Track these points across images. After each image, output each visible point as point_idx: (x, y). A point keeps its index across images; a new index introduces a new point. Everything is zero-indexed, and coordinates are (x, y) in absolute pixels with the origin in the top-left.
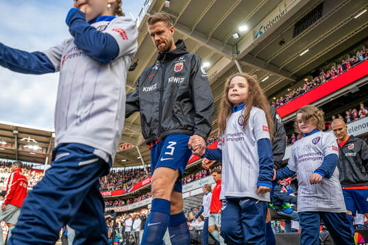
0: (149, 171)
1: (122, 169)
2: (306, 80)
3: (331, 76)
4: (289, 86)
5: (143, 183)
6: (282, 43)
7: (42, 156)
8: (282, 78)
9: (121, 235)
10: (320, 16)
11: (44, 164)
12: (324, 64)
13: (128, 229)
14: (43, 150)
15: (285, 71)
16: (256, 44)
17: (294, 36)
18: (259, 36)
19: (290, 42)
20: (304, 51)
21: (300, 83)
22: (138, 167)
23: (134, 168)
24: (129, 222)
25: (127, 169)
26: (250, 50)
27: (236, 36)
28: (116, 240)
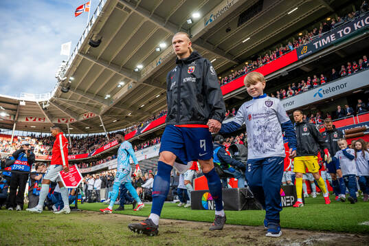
0: (110, 138)
1: (85, 135)
2: (247, 63)
3: (266, 61)
4: (232, 68)
5: (105, 148)
6: (228, 30)
7: (10, 122)
8: (227, 61)
9: (84, 193)
10: (261, 10)
11: (12, 129)
12: (262, 51)
13: (90, 188)
14: (10, 117)
15: (230, 55)
16: (206, 30)
17: (238, 26)
18: (209, 23)
19: (235, 30)
20: (246, 38)
21: (242, 65)
22: (100, 134)
23: (96, 134)
24: (91, 182)
25: (90, 135)
26: (201, 35)
27: (190, 22)
28: (80, 197)
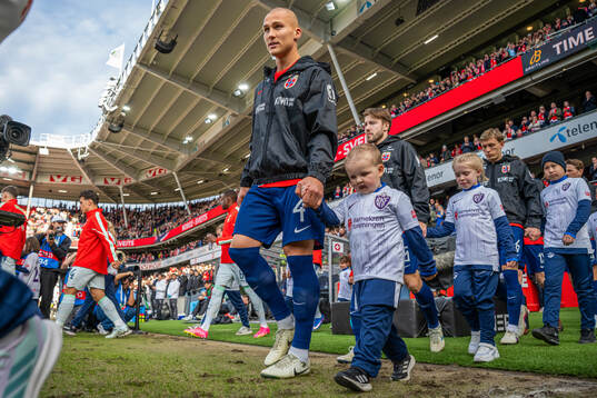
0: (192, 211)
1: (150, 206)
2: (431, 81)
3: (467, 77)
4: (405, 89)
5: (183, 228)
6: (400, 22)
7: (23, 184)
8: (396, 77)
9: (150, 304)
11: (27, 196)
12: (459, 59)
14: (24, 175)
15: (401, 66)
16: (361, 22)
17: (418, 14)
18: (366, 8)
19: (412, 22)
20: (430, 37)
21: (423, 85)
22: (176, 204)
23: (169, 204)
24: (161, 286)
25: (158, 206)
26: (350, 31)
27: (331, 7)
